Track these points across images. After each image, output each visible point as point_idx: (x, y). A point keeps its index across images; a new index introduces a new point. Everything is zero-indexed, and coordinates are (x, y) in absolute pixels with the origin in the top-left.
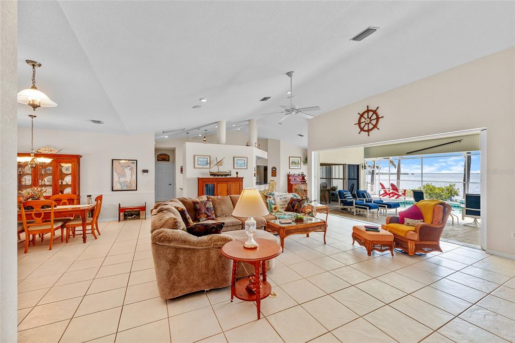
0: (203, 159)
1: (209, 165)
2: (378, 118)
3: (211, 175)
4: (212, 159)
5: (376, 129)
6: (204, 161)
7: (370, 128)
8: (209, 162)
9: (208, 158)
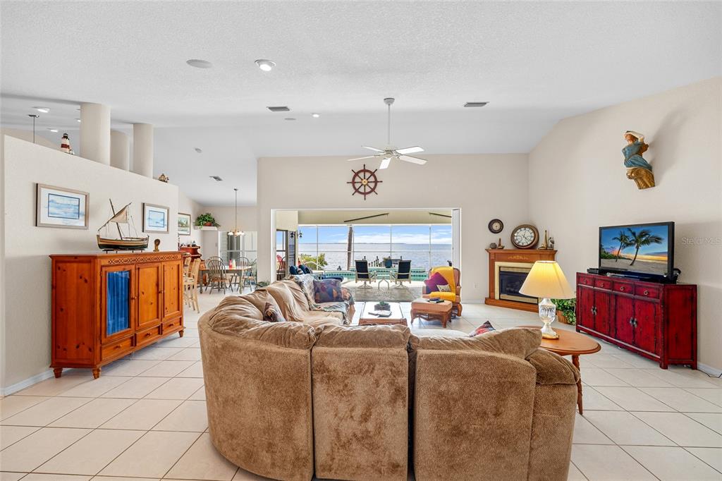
0: (66, 201)
1: (82, 218)
2: (376, 182)
3: (101, 246)
4: (91, 202)
5: (373, 193)
6: (68, 206)
7: (360, 190)
8: (82, 209)
9: (83, 198)
